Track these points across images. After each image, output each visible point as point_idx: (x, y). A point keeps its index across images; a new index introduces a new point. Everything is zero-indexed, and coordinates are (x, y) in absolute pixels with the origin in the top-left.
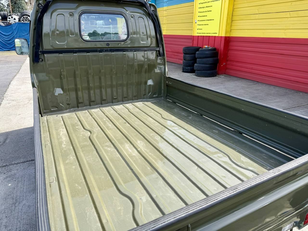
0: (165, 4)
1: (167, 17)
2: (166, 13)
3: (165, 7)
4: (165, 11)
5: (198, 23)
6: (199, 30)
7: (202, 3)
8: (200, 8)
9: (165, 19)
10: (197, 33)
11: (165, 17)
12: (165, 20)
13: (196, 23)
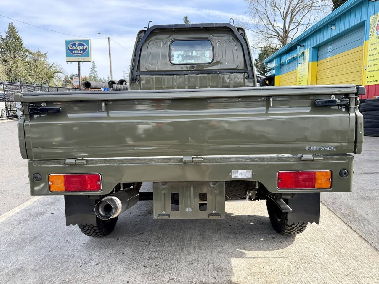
0: (329, 55)
1: (331, 69)
2: (330, 63)
3: (329, 58)
4: (329, 62)
5: (368, 69)
6: (370, 78)
7: (374, 44)
8: (371, 50)
9: (328, 71)
10: (367, 82)
11: (328, 69)
12: (328, 73)
13: (365, 70)
